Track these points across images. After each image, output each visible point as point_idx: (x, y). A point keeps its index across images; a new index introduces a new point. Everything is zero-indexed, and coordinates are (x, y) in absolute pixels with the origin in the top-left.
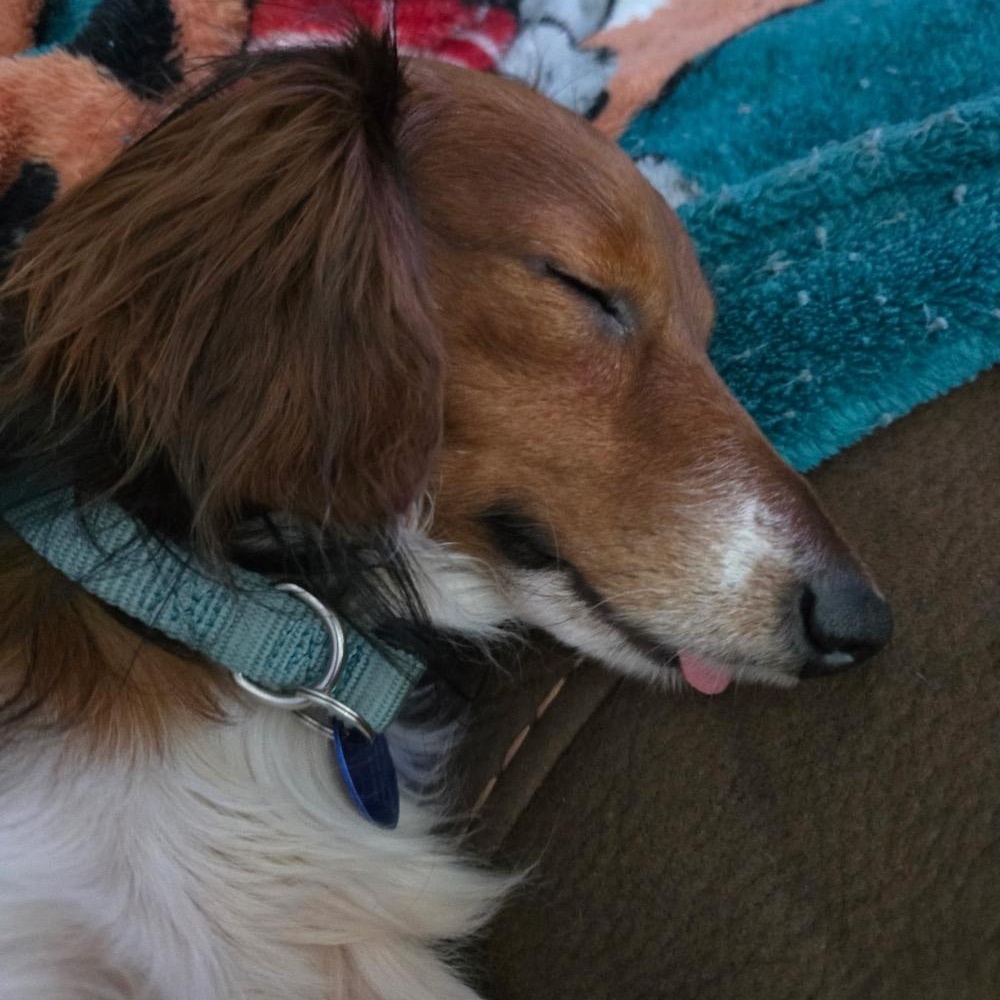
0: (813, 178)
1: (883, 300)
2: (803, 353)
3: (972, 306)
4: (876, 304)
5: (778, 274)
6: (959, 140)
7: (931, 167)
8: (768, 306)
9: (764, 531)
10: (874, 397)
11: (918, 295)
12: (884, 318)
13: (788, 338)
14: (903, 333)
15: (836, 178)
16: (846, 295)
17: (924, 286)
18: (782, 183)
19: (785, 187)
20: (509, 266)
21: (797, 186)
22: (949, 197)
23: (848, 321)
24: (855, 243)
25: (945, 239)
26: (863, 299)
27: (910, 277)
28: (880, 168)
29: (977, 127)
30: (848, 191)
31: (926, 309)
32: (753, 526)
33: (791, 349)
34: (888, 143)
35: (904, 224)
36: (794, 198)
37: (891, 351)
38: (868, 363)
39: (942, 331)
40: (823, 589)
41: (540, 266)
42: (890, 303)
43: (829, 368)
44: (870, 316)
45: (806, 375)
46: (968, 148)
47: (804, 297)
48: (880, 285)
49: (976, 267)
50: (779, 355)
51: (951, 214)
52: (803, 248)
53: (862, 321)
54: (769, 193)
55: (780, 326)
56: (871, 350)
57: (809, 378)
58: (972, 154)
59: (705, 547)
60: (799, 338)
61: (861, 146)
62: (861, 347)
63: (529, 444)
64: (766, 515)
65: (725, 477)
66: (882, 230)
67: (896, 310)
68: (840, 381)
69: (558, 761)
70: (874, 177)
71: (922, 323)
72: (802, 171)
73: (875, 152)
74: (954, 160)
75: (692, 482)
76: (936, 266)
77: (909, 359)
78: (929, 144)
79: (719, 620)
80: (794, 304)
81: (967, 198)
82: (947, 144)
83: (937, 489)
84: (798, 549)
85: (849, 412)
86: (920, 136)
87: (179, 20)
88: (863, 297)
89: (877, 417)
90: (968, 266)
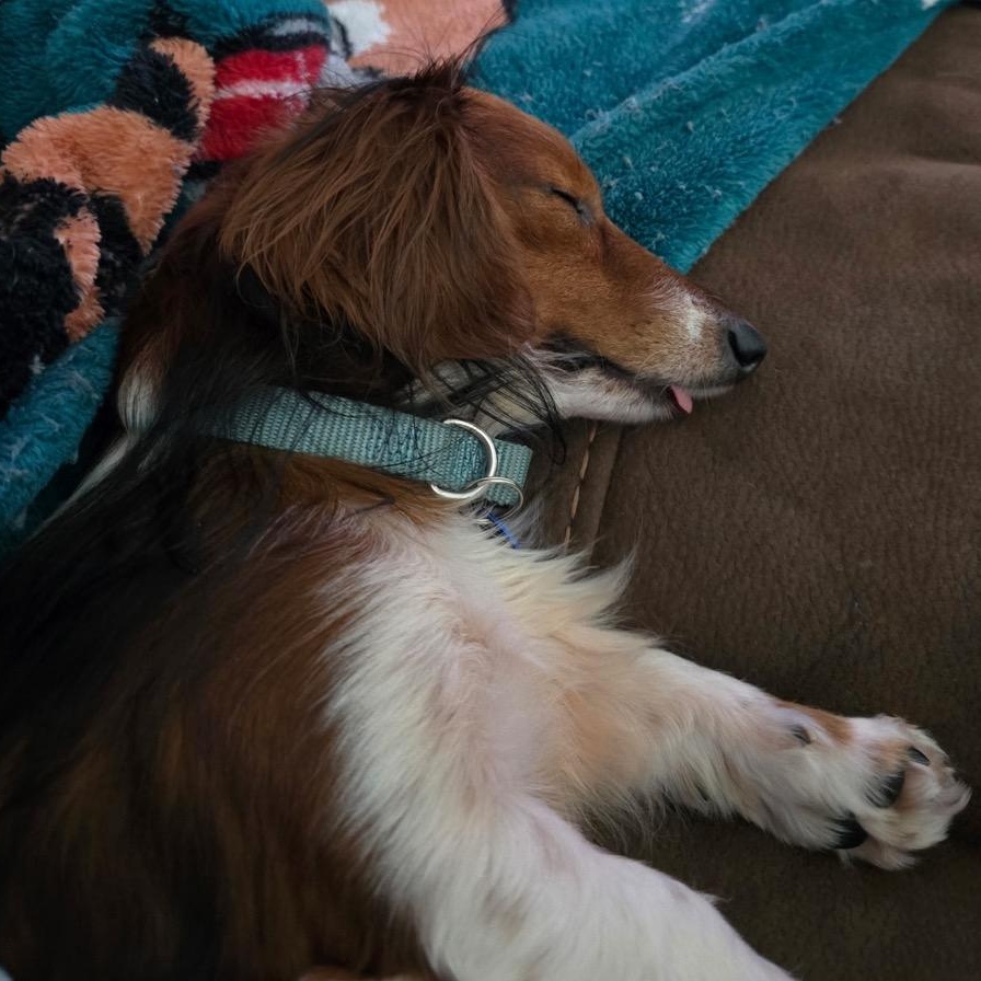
0: (610, 130)
1: (684, 187)
2: (652, 226)
3: (728, 182)
4: (681, 190)
5: (614, 188)
6: (680, 97)
7: (670, 115)
8: (620, 205)
9: (699, 307)
10: (695, 241)
11: (699, 181)
12: (689, 196)
13: (639, 219)
14: (701, 202)
15: (623, 129)
16: (661, 189)
17: (700, 177)
18: (593, 136)
19: (596, 138)
20: (532, 192)
21: (603, 136)
22: (686, 129)
23: (669, 203)
24: (648, 163)
25: (697, 151)
26: (673, 190)
27: (691, 173)
28: (645, 119)
29: (687, 89)
30: (630, 135)
31: (707, 187)
32: (693, 307)
33: (644, 225)
34: (644, 104)
35: (669, 148)
36: (604, 143)
37: (697, 213)
38: (689, 222)
39: (719, 197)
40: (736, 328)
41: (549, 189)
42: (688, 189)
43: (672, 229)
44: (681, 197)
45: (660, 236)
46: (685, 101)
47: (639, 195)
48: (677, 181)
49: (721, 161)
50: (640, 230)
51: (691, 138)
52: (620, 170)
53: (677, 201)
54: (588, 144)
55: (632, 214)
56: (689, 214)
57: (663, 237)
58: (688, 105)
59: (676, 322)
60: (647, 217)
61: (629, 109)
62: (683, 214)
63: (566, 293)
64: (696, 299)
65: (670, 286)
66: (658, 154)
67: (692, 191)
68: (679, 236)
69: (606, 497)
70: (643, 125)
71: (708, 195)
72: (603, 127)
73: (638, 111)
74: (680, 110)
75: (657, 292)
76: (701, 165)
77: (708, 215)
78: (665, 102)
79: (694, 360)
80: (635, 200)
81: (695, 128)
82: (675, 101)
83: (738, 283)
84: (717, 313)
85: (686, 251)
86: (659, 98)
87: (189, 78)
88: (671, 188)
89: (700, 251)
90: (717, 162)
